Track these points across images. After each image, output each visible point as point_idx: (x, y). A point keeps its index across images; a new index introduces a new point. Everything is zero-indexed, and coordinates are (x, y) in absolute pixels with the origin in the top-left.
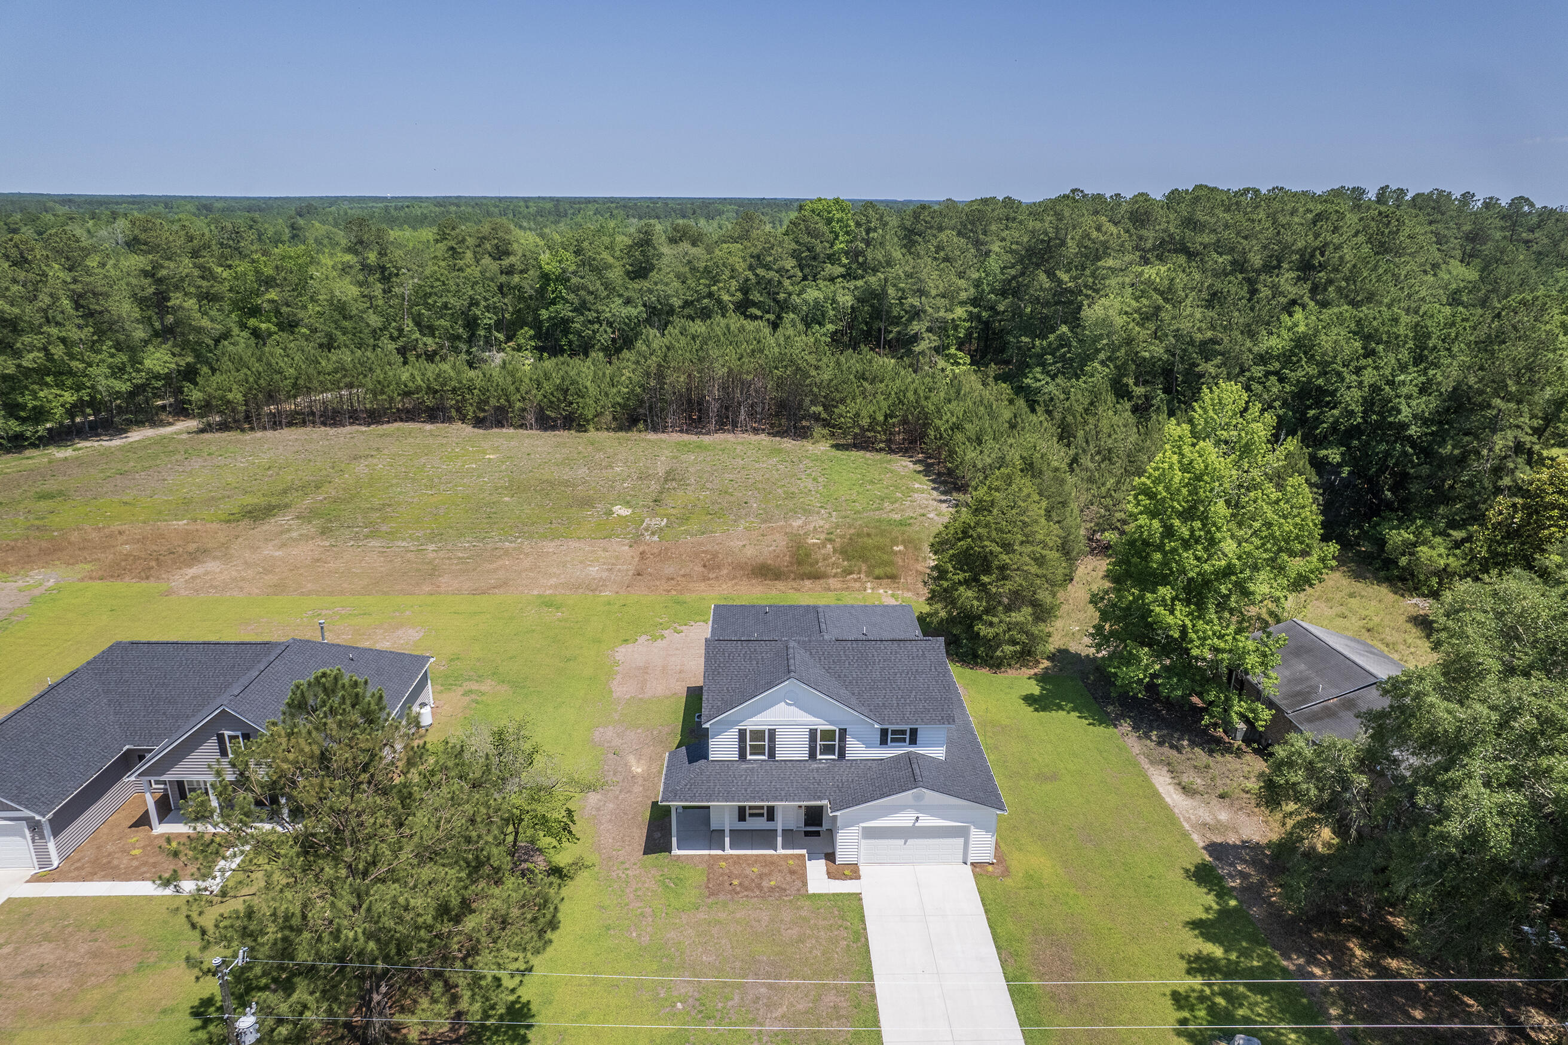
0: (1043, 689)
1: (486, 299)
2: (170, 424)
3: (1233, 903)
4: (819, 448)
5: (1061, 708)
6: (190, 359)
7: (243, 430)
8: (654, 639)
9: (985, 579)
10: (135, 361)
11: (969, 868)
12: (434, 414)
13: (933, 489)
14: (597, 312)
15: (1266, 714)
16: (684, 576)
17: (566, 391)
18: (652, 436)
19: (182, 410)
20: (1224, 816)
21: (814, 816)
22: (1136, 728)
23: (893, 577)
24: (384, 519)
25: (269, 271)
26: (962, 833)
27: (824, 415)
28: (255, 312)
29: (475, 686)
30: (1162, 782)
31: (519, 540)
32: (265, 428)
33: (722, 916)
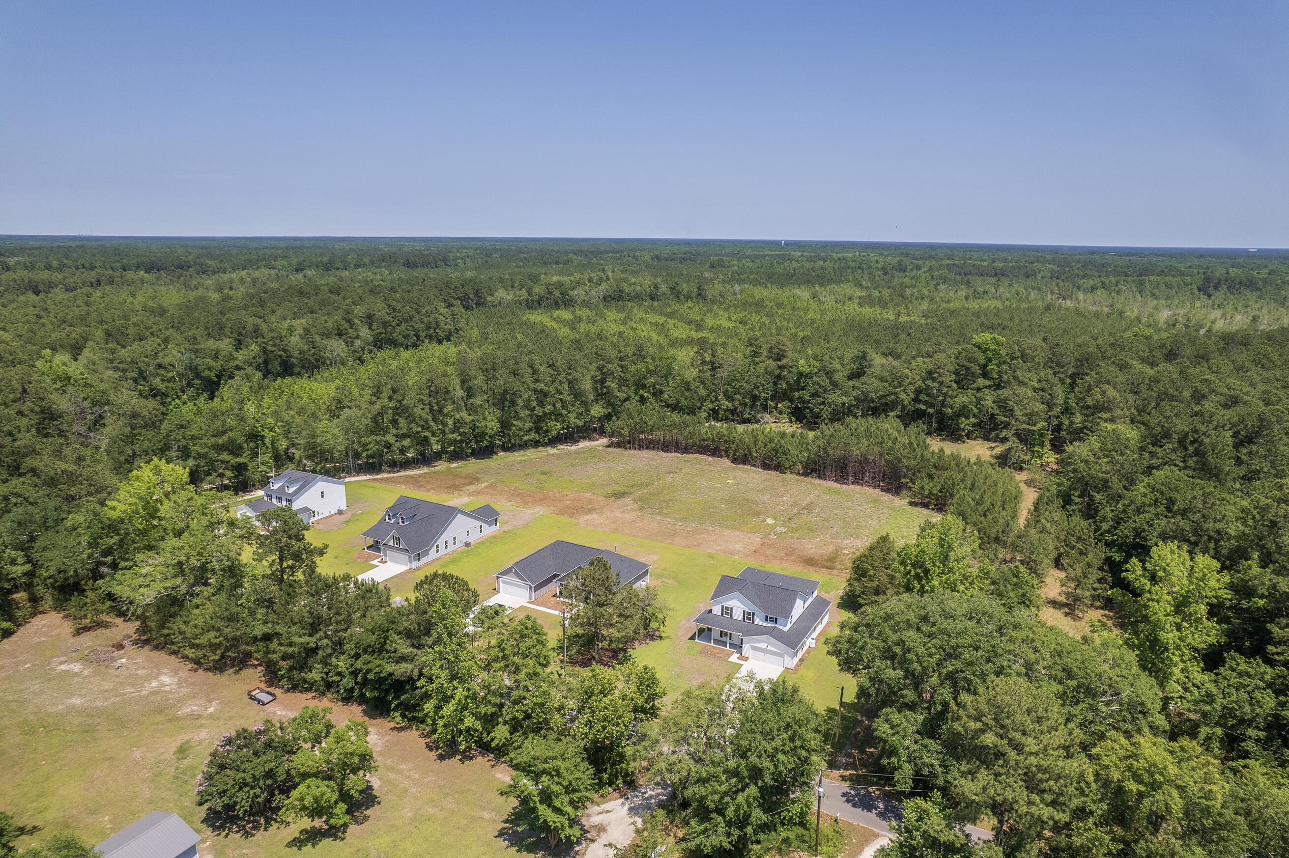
1: (763, 385)
2: (597, 440)
4: (901, 502)
6: (610, 410)
7: (626, 449)
10: (587, 410)
12: (715, 452)
14: (824, 398)
17: (777, 451)
19: (602, 432)
24: (667, 507)
25: (652, 368)
26: (782, 655)
27: (909, 485)
28: (644, 387)
31: (716, 527)
32: (635, 449)
33: (699, 659)
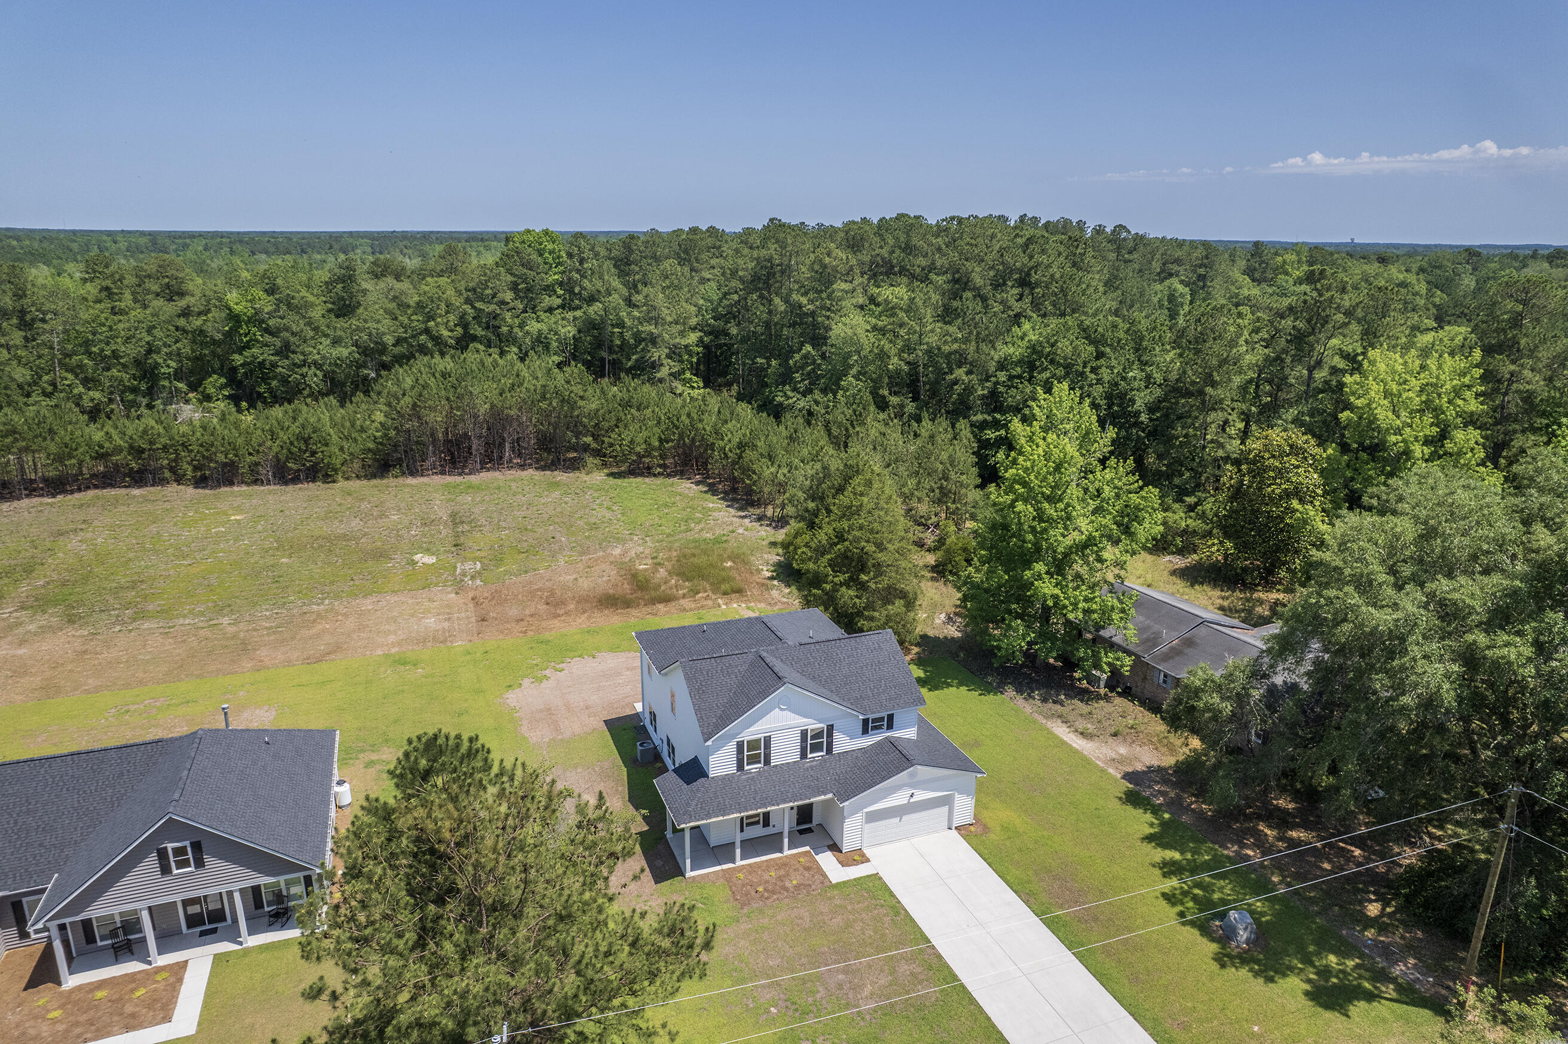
0: (926, 671)
3: (1167, 816)
4: (595, 478)
5: (949, 685)
8: (540, 680)
9: (864, 577)
11: (954, 832)
13: (728, 506)
14: (303, 353)
15: (1128, 661)
16: (532, 616)
17: (306, 441)
18: (411, 481)
20: (1123, 750)
21: (805, 814)
22: (1020, 691)
23: (739, 591)
24: (145, 598)
27: (594, 445)
29: (374, 757)
30: (1061, 731)
31: (327, 602)
33: (765, 921)
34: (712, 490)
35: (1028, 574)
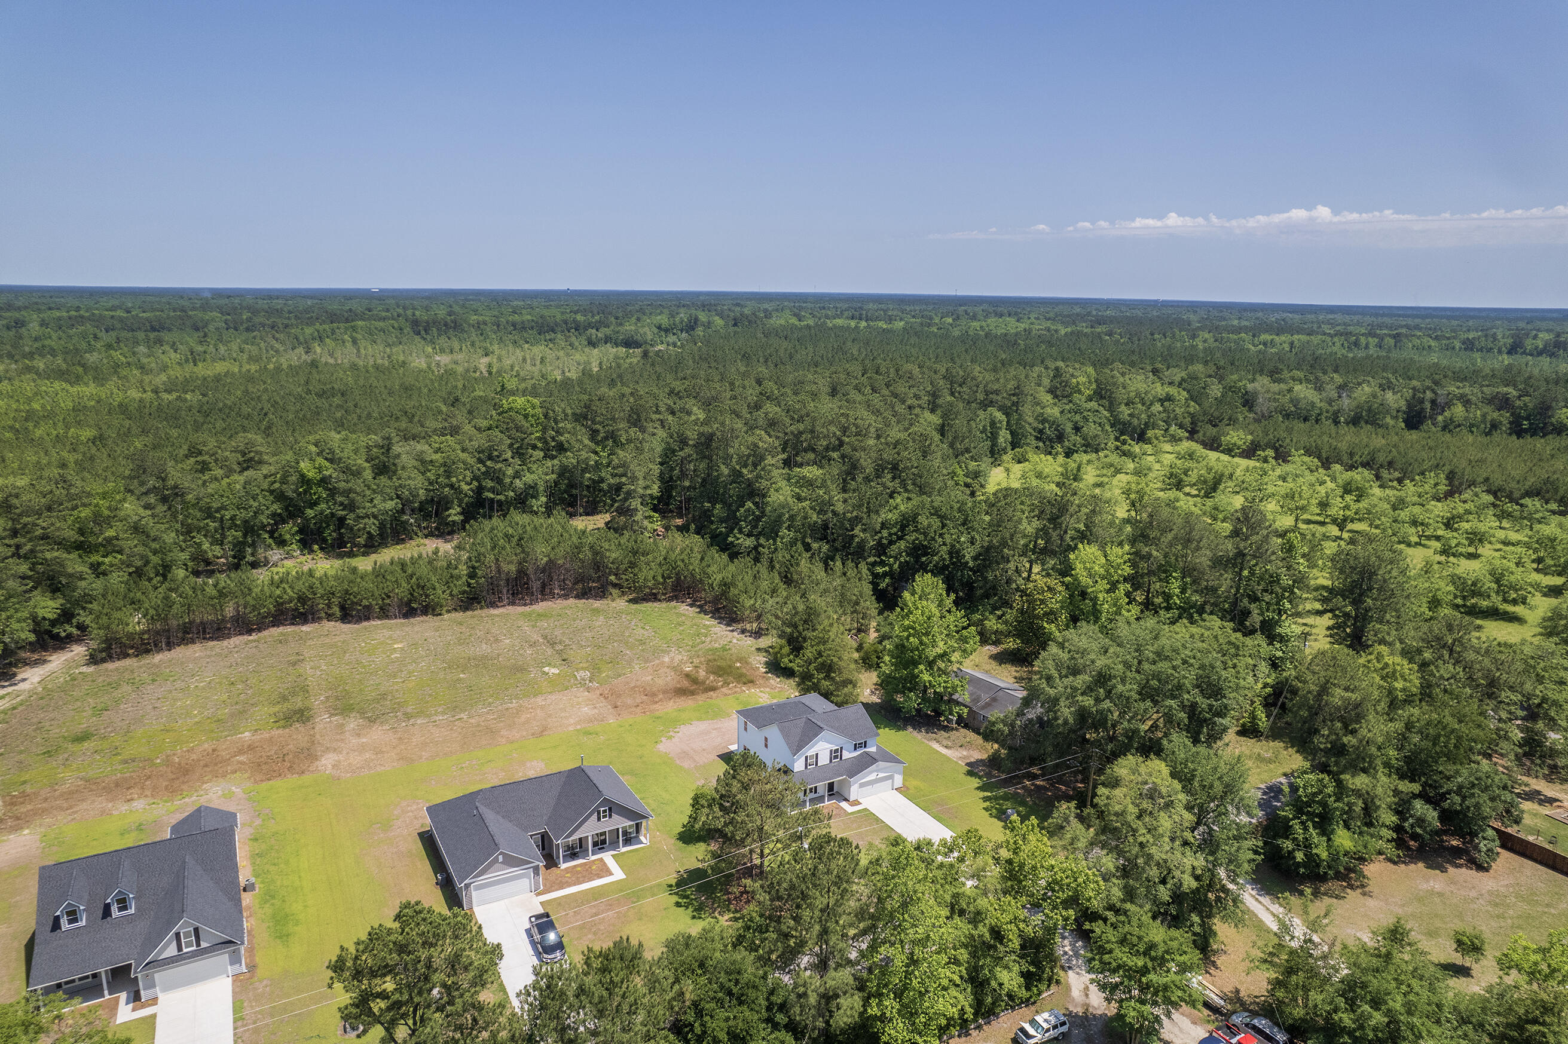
3: (985, 779)
4: (619, 603)
8: (670, 738)
11: (895, 790)
13: (719, 623)
15: (966, 710)
16: (641, 703)
18: (494, 611)
20: (965, 753)
21: (831, 786)
22: (915, 729)
23: (752, 682)
26: (891, 777)
27: (616, 581)
30: (936, 746)
34: (702, 610)
35: (916, 671)
